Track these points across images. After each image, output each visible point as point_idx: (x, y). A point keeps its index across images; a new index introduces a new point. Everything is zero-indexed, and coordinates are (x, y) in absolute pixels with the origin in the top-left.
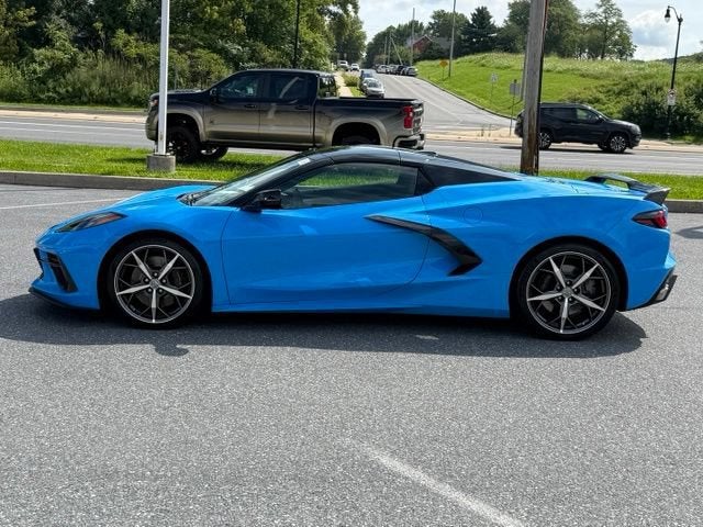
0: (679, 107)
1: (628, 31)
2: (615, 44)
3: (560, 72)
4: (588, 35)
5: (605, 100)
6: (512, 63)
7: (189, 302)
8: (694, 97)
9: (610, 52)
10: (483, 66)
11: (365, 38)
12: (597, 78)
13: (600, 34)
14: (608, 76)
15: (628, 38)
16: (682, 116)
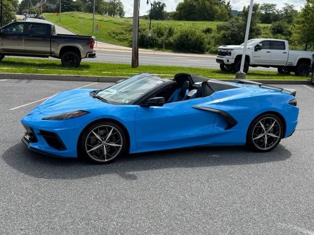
0: (152, 37)
1: (123, 6)
2: (118, 11)
3: (105, 21)
4: (108, 7)
5: (125, 33)
6: (85, 17)
7: (121, 148)
8: (156, 34)
9: (116, 14)
10: (72, 17)
11: (18, 2)
12: (120, 25)
13: (112, 6)
14: (124, 24)
15: (122, 8)
16: (153, 40)
